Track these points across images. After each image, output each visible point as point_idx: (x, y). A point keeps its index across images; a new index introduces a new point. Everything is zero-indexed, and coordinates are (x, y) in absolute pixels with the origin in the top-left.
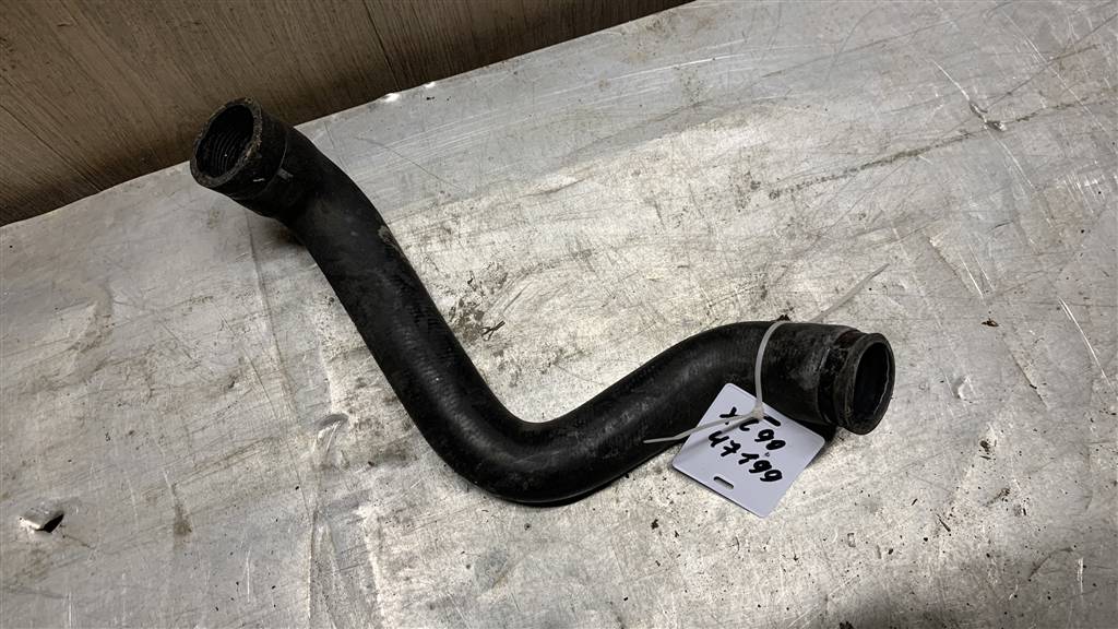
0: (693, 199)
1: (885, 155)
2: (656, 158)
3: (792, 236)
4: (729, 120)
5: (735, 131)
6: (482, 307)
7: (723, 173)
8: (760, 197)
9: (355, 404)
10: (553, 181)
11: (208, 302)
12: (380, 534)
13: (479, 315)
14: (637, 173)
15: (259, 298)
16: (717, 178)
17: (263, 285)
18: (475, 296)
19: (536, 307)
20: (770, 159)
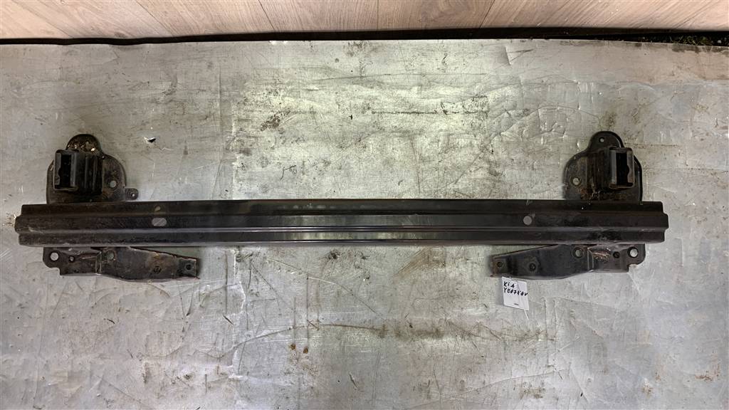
0: (350, 106)
1: (410, 111)
2: (344, 90)
3: (374, 127)
4: (368, 85)
5: (369, 89)
6: (280, 118)
7: (362, 101)
8: (369, 112)
9: (238, 135)
10: (311, 87)
11: (204, 93)
12: (237, 171)
13: (279, 121)
14: (337, 93)
15: (219, 95)
16: (360, 102)
17: (220, 92)
18: (279, 115)
19: (296, 124)
20: (376, 101)
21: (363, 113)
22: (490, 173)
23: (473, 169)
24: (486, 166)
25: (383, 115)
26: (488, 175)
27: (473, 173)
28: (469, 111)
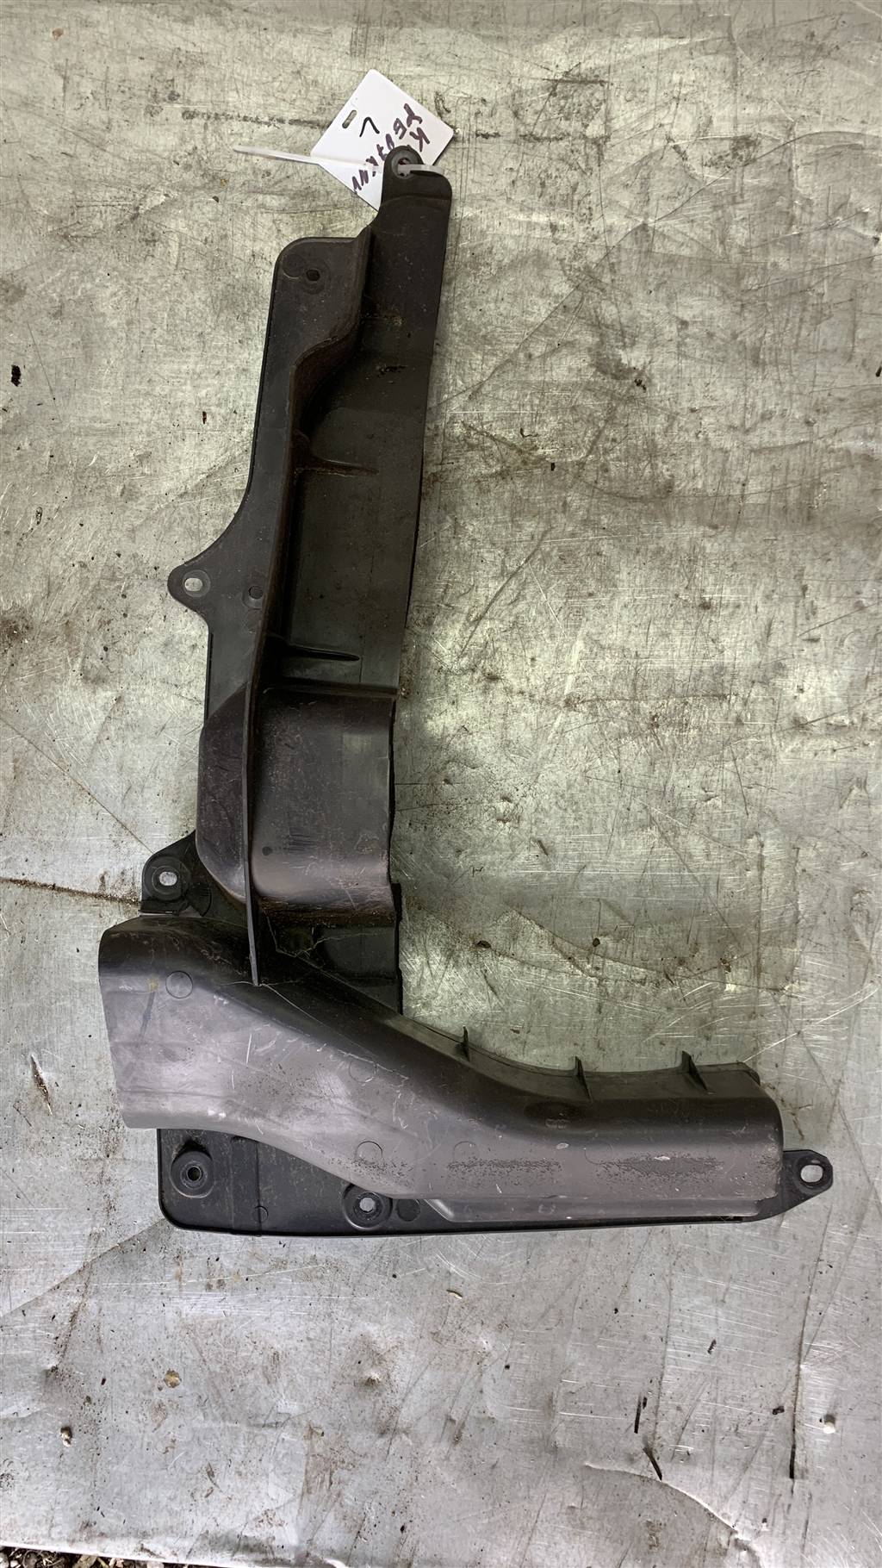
21: (151, 112)
22: (601, 366)
23: (539, 349)
24: (588, 339)
25: (225, 128)
26: (589, 375)
27: (537, 363)
28: (538, 131)
